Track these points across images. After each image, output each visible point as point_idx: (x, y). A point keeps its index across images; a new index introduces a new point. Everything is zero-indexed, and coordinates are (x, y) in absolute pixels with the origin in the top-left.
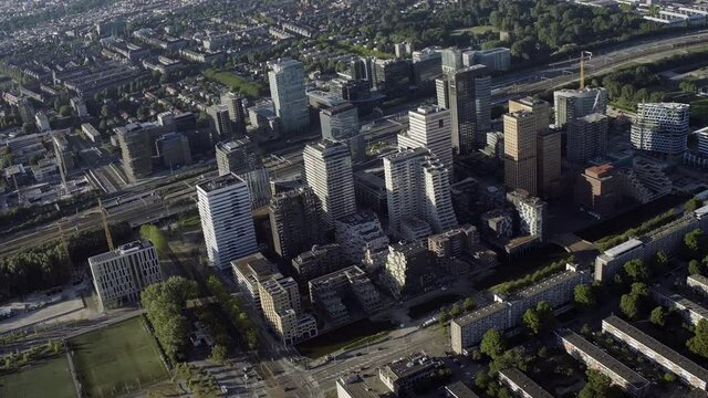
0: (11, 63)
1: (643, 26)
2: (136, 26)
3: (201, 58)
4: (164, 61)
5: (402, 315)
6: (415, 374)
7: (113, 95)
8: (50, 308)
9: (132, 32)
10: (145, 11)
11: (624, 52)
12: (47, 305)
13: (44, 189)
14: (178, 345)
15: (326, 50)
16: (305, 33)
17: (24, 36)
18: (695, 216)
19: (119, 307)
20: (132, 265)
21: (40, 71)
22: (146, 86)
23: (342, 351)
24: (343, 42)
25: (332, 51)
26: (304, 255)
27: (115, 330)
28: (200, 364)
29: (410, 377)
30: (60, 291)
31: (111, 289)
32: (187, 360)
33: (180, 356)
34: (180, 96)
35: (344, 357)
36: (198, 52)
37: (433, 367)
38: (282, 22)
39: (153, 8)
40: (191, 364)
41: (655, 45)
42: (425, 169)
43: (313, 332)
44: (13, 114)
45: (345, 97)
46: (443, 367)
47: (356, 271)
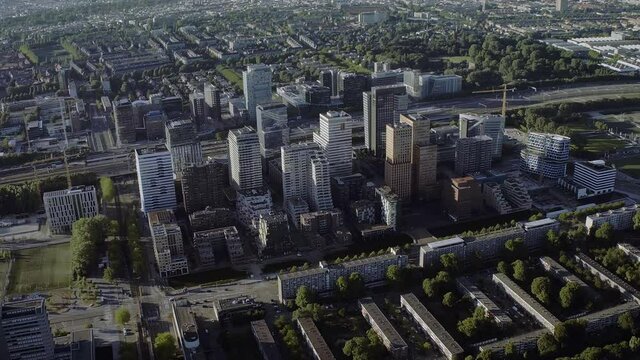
0: (74, 41)
1: (597, 71)
2: (185, 23)
3: (219, 55)
4: (191, 54)
5: (257, 269)
6: (236, 310)
7: (137, 76)
8: (15, 227)
9: (179, 27)
10: (200, 11)
11: (565, 92)
12: (12, 226)
13: (51, 143)
14: (84, 263)
15: (320, 61)
16: (312, 45)
17: (96, 20)
18: (523, 227)
19: (60, 234)
20: (74, 203)
21: (93, 51)
22: (167, 73)
23: (199, 287)
24: (338, 56)
25: (324, 62)
26: (198, 214)
27: (52, 249)
28: (94, 280)
29: (231, 311)
30: (27, 216)
31: (57, 219)
32: (87, 276)
33: (84, 272)
34: (188, 84)
35: (198, 291)
36: (220, 50)
37: (251, 307)
38: (301, 33)
39: (208, 9)
40: (89, 280)
41: (595, 89)
42: (312, 160)
43: (185, 270)
44: (55, 82)
45: (307, 100)
46: (259, 308)
47: (233, 230)
